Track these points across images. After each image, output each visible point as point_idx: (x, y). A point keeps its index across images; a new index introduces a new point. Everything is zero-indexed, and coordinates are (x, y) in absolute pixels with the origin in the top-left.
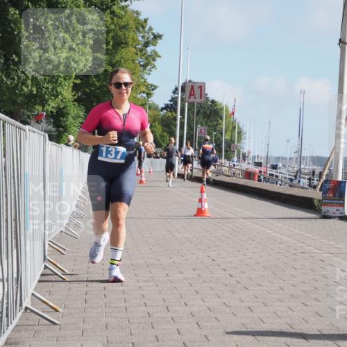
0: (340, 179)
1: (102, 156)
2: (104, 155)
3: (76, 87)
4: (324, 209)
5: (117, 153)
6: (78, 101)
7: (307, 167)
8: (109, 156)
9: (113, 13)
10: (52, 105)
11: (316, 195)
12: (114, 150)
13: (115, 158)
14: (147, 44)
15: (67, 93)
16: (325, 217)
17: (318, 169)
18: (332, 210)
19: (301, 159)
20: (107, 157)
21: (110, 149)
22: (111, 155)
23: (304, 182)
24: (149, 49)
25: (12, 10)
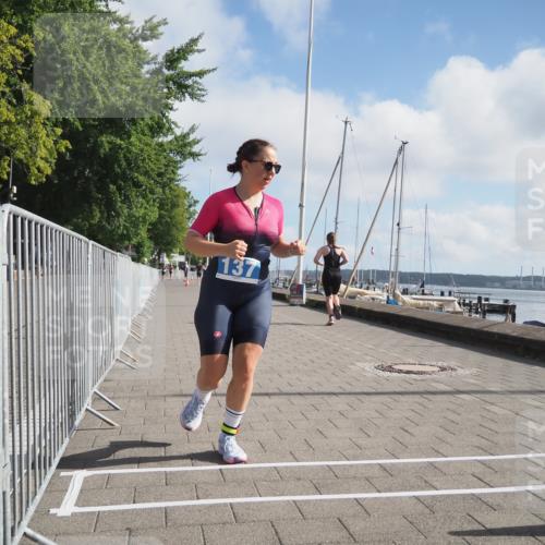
0: (300, 282)
1: (222, 272)
2: (226, 271)
3: (149, 230)
4: (292, 300)
5: (246, 267)
6: (150, 238)
7: (282, 277)
8: (234, 272)
9: (170, 188)
10: (134, 241)
11: (287, 292)
12: (242, 264)
13: (244, 275)
14: (190, 206)
15: (143, 233)
16: (292, 305)
17: (288, 277)
18: (296, 301)
19: (279, 272)
20: (230, 273)
21: (236, 262)
22: (237, 270)
23: (281, 285)
24: (192, 209)
25: (111, 186)
